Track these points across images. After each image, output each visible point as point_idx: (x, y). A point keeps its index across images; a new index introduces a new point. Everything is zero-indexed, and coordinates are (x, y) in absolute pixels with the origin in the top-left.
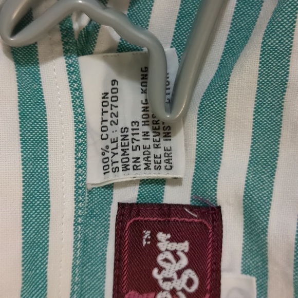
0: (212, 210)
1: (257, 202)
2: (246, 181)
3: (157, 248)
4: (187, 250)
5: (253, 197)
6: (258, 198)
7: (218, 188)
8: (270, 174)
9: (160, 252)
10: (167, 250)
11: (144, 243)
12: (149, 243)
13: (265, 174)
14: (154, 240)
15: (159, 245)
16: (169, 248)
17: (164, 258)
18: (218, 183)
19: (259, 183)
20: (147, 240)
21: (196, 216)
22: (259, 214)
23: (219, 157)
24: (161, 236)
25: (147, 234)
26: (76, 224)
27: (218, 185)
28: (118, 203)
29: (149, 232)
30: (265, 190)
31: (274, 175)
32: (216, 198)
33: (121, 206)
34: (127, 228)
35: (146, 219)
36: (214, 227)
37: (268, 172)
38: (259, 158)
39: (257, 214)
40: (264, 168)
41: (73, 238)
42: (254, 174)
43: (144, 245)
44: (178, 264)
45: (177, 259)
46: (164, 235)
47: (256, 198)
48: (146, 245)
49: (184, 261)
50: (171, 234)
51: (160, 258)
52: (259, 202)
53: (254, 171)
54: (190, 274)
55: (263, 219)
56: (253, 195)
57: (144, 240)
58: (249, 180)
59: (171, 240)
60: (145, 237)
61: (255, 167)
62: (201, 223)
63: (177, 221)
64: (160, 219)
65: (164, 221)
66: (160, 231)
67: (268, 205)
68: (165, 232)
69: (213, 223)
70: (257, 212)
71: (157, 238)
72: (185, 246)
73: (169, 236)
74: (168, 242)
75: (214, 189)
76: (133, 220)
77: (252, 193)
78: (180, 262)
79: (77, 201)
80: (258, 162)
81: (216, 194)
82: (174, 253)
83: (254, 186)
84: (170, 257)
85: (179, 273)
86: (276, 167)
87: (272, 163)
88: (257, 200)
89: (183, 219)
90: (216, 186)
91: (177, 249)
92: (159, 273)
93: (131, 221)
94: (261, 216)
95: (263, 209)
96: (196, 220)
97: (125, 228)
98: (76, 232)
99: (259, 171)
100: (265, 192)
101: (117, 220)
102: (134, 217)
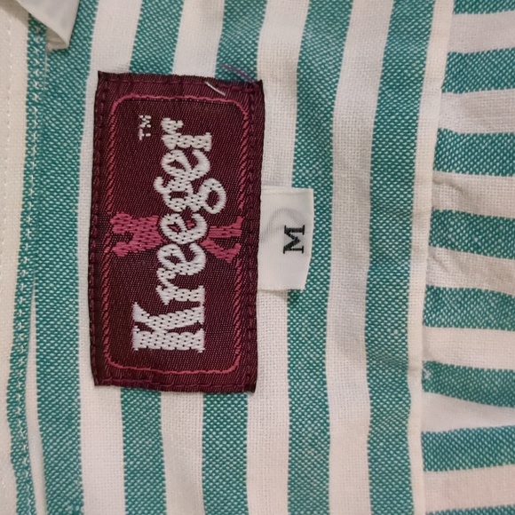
0: (248, 87)
1: (318, 71)
2: (303, 42)
3: (162, 143)
4: (208, 149)
5: (313, 65)
6: (320, 65)
7: (258, 53)
8: (339, 35)
9: (167, 151)
10: (177, 148)
11: (141, 135)
12: (148, 135)
13: (332, 34)
14: (157, 131)
15: (165, 138)
16: (180, 144)
17: (172, 160)
18: (259, 45)
19: (322, 46)
20: (145, 130)
21: (224, 94)
22: (322, 90)
23: (260, 10)
24: (168, 124)
25: (146, 121)
26: (30, 102)
27: (259, 47)
28: (99, 72)
29: (150, 117)
30: (331, 55)
31: (345, 35)
32: (255, 69)
33: (104, 77)
34: (113, 111)
35: (144, 97)
36: (251, 112)
37: (336, 31)
38: (323, 12)
39: (318, 90)
40: (330, 25)
42: (314, 33)
43: (141, 139)
44: (194, 171)
45: (194, 162)
46: (173, 122)
47: (316, 65)
48: (144, 138)
49: (204, 166)
50: (184, 122)
51: (166, 161)
52: (321, 72)
53: (315, 29)
54: (213, 184)
55: (327, 96)
56: (313, 62)
57: (141, 131)
58: (307, 40)
60: (143, 125)
61: (316, 24)
63: (193, 100)
64: (166, 98)
65: (173, 101)
66: (166, 117)
67: (334, 78)
68: (175, 118)
69: (250, 107)
70: (318, 87)
71: (161, 127)
72: (206, 141)
73: (180, 124)
74: (179, 134)
75: (252, 53)
76: (122, 99)
77: (310, 58)
78: (198, 167)
80: (322, 17)
81: (255, 63)
82: (188, 152)
83: (315, 49)
84: (182, 159)
85: (196, 185)
86: (348, 24)
87: (342, 17)
88: (319, 69)
89: (202, 98)
90: (256, 50)
91: (194, 145)
92: (165, 185)
93: (120, 101)
94: (324, 93)
95: (327, 82)
96: (223, 100)
97: (110, 111)
98: (30, 116)
99: (322, 30)
100: (331, 58)
101: (96, 98)
102: (124, 95)
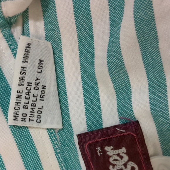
0: (133, 124)
1: (160, 112)
2: (150, 100)
3: (108, 155)
4: (125, 152)
5: (157, 110)
6: (160, 109)
7: (133, 109)
8: (164, 92)
9: (110, 157)
10: (113, 155)
11: (99, 154)
12: (102, 153)
13: (161, 92)
14: (104, 152)
15: (108, 153)
16: (114, 153)
17: (113, 159)
18: (133, 106)
19: (158, 100)
20: (100, 152)
22: (163, 120)
23: (129, 89)
24: (107, 148)
25: (99, 149)
26: (57, 154)
27: (133, 107)
28: (77, 135)
29: (100, 148)
30: (163, 103)
31: (166, 91)
32: (134, 115)
33: (79, 136)
34: (86, 148)
35: (95, 141)
36: (137, 135)
37: (162, 91)
38: (154, 83)
39: (162, 120)
40: (159, 89)
41: (57, 162)
42: (154, 94)
43: (99, 155)
44: (123, 160)
45: (121, 157)
46: (109, 148)
47: (158, 110)
48: (100, 155)
49: (126, 158)
50: (113, 146)
51: (111, 160)
52: (161, 112)
53: (153, 92)
55: (166, 122)
56: (156, 109)
57: (98, 153)
58: (151, 99)
59: (114, 149)
60: (98, 151)
61: (153, 89)
62: (128, 134)
63: (114, 137)
64: (103, 139)
65: (106, 139)
66: (106, 146)
67: (167, 112)
68: (109, 146)
69: (136, 132)
70: (162, 119)
71: (105, 150)
72: (124, 150)
73: (112, 147)
74: (113, 150)
75: (131, 110)
76: (88, 143)
77: (155, 107)
78: (124, 159)
79: (52, 141)
80: (154, 85)
81: (133, 113)
82: (118, 155)
83: (156, 102)
85: (125, 165)
86: (166, 86)
87: (163, 84)
88: (160, 111)
89: (117, 135)
90: (132, 108)
91: (119, 152)
92: (114, 167)
93: (88, 144)
94: (165, 121)
95: (165, 116)
96: (125, 134)
98: (58, 158)
99: (156, 92)
100: (163, 104)
102: (88, 141)
